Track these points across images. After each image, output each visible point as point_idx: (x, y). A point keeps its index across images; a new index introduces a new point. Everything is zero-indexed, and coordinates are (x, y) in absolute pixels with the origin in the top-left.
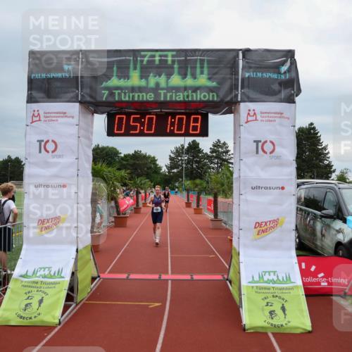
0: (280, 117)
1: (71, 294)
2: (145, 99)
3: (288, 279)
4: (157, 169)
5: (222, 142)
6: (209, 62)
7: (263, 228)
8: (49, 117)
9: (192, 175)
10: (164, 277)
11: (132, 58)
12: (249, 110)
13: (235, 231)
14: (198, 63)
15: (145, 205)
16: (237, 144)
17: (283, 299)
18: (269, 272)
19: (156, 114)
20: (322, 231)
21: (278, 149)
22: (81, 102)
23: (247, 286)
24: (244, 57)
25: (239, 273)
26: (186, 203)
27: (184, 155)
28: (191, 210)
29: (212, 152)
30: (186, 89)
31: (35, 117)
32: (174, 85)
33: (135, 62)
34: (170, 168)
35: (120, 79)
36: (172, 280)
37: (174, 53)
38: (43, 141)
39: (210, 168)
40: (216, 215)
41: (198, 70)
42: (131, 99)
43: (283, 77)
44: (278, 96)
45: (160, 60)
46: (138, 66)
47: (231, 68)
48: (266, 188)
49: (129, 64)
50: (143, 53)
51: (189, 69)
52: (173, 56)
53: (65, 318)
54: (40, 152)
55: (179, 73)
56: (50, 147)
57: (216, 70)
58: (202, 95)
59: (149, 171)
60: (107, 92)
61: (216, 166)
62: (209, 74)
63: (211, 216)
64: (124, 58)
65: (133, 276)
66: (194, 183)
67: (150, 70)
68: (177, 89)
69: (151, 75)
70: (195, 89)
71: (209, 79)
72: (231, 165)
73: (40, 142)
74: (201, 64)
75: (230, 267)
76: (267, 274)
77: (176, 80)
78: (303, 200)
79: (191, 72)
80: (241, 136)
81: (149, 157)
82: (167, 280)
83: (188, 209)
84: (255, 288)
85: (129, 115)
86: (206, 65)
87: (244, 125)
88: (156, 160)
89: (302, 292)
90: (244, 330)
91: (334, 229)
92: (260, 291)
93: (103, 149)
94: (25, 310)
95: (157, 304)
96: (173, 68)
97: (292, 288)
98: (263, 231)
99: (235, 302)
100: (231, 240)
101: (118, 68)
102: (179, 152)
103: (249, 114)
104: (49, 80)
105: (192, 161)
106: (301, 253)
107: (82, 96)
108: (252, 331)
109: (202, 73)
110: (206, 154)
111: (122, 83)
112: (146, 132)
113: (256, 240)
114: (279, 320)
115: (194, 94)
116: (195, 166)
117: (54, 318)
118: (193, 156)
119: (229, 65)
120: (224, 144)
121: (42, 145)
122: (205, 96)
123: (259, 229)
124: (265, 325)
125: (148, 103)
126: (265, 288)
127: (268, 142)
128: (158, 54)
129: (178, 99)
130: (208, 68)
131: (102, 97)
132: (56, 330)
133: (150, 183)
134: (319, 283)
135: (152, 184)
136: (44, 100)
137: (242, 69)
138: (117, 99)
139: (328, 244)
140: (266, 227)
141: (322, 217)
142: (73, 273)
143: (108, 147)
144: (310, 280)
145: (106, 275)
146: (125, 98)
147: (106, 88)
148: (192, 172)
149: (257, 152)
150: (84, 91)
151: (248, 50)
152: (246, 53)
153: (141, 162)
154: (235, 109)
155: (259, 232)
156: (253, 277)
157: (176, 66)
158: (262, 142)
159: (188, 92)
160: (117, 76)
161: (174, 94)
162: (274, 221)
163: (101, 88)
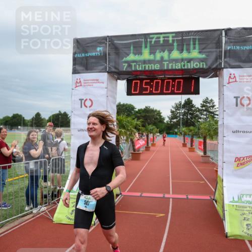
2: (153, 69)
4: (161, 120)
6: (199, 39)
7: (241, 162)
8: (87, 83)
10: (166, 196)
11: (143, 40)
12: (231, 74)
13: (220, 163)
14: (192, 41)
15: (153, 145)
16: (221, 100)
18: (246, 195)
19: (163, 80)
22: (108, 72)
23: (229, 204)
24: (226, 34)
25: (223, 194)
26: (183, 144)
27: (181, 109)
28: (186, 149)
29: (202, 107)
30: (182, 60)
31: (78, 84)
33: (146, 42)
35: (136, 55)
36: (173, 198)
37: (174, 35)
38: (83, 99)
39: (200, 118)
40: (205, 152)
41: (192, 46)
42: (143, 69)
45: (164, 40)
46: (148, 45)
47: (216, 43)
48: (244, 132)
49: (142, 44)
50: (151, 36)
51: (185, 46)
52: (173, 37)
54: (81, 107)
55: (178, 49)
56: (88, 103)
57: (204, 46)
59: (156, 121)
60: (126, 65)
61: (205, 117)
62: (199, 49)
63: (202, 154)
64: (138, 40)
65: (144, 195)
66: (189, 129)
67: (157, 48)
68: (176, 61)
69: (158, 51)
70: (189, 60)
72: (216, 116)
73: (81, 100)
74: (193, 42)
75: (215, 190)
77: (175, 54)
79: (186, 48)
80: (225, 93)
82: (169, 198)
83: (184, 148)
84: (235, 206)
85: (142, 80)
86: (197, 42)
88: (161, 113)
90: (227, 237)
92: (241, 209)
93: (124, 105)
94: (72, 214)
98: (241, 164)
99: (220, 218)
100: (217, 171)
101: (134, 47)
103: (230, 77)
104: (87, 58)
105: (187, 113)
107: (109, 68)
108: (232, 238)
109: (194, 48)
111: (137, 58)
112: (154, 92)
113: (236, 170)
115: (189, 64)
116: (189, 117)
118: (188, 110)
119: (214, 42)
121: (83, 102)
122: (197, 65)
123: (238, 162)
124: (243, 234)
125: (155, 71)
126: (243, 207)
127: (245, 97)
128: (162, 36)
129: (177, 68)
130: (199, 44)
131: (123, 68)
133: (156, 129)
135: (158, 130)
136: (84, 71)
137: (225, 44)
138: (133, 69)
140: (243, 161)
143: (127, 104)
145: (126, 193)
146: (139, 68)
147: (126, 62)
148: (187, 122)
149: (237, 105)
150: (111, 64)
151: (229, 29)
152: (228, 31)
153: (150, 114)
154: (219, 74)
155: (238, 164)
156: (233, 198)
157: (175, 44)
158: (241, 97)
159: (184, 62)
160: (133, 53)
161: (174, 64)
162: (250, 157)
163: (123, 62)
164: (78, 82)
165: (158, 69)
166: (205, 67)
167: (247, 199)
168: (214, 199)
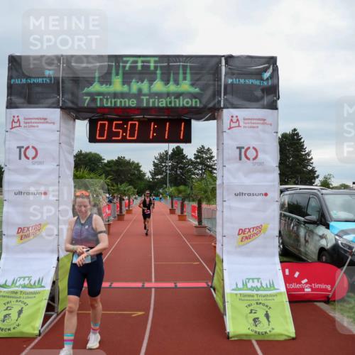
0: (263, 124)
1: (51, 303)
2: (127, 105)
3: (272, 286)
4: (141, 176)
5: (206, 148)
6: (191, 68)
7: (246, 235)
8: (29, 122)
9: (176, 181)
10: (147, 285)
11: (114, 64)
12: (232, 117)
13: (219, 237)
14: (181, 69)
15: (129, 212)
16: (221, 153)
17: (267, 306)
18: (253, 279)
19: (139, 120)
20: (305, 237)
21: (260, 156)
22: (61, 108)
23: (231, 294)
24: (226, 63)
25: (223, 280)
26: (170, 210)
27: (168, 161)
28: (175, 217)
29: (196, 158)
30: (168, 95)
31: (15, 123)
32: (157, 91)
33: (117, 67)
34: (154, 174)
35: (102, 85)
36: (156, 289)
37: (157, 59)
38: (23, 147)
39: (194, 174)
40: (200, 221)
41: (181, 76)
42: (113, 105)
43: (265, 83)
44: (261, 103)
45: (142, 66)
46: (121, 72)
47: (214, 74)
48: (249, 195)
49: (112, 70)
50: (125, 59)
51: (172, 75)
52: (155, 62)
53: (45, 329)
54: (20, 158)
55: (162, 79)
56: (31, 153)
57: (198, 77)
59: (132, 177)
60: (89, 98)
61: (200, 172)
62: (191, 80)
63: (195, 223)
65: (115, 285)
66: (178, 190)
67: (133, 75)
68: (160, 95)
69: (134, 80)
70: (178, 95)
71: (192, 85)
72: (215, 171)
73: (20, 148)
74: (183, 70)
75: (214, 274)
76: (251, 281)
78: (286, 206)
79: (173, 78)
80: (225, 142)
81: (133, 163)
82: (151, 288)
83: (172, 216)
84: (239, 295)
85: (111, 121)
86: (188, 71)
87: (227, 131)
88: (140, 167)
89: (285, 298)
90: (228, 338)
91: (317, 235)
92: (246, 298)
93: (87, 155)
94: (4, 321)
95: (140, 313)
96: (155, 74)
97: (276, 295)
98: (247, 238)
99: (220, 312)
100: (215, 247)
102: (163, 158)
103: (232, 120)
104: (29, 85)
105: (176, 167)
106: (285, 259)
107: (63, 101)
108: (236, 339)
109: (185, 79)
110: (191, 160)
111: (104, 88)
112: (128, 138)
113: (239, 246)
114: (263, 327)
115: (177, 100)
116: (179, 173)
117: (33, 328)
118: (177, 162)
119: (211, 72)
120: (209, 150)
121: (22, 152)
122: (187, 103)
123: (242, 235)
124: (249, 332)
125: (129, 109)
126: (249, 296)
127: (251, 148)
128: (140, 60)
130: (191, 74)
131: (84, 103)
132: (36, 341)
133: (133, 189)
134: (302, 289)
135: (136, 191)
136: (25, 105)
137: (225, 76)
138: (99, 105)
139: (311, 249)
140: (249, 234)
141: (305, 222)
142: (54, 283)
143: (91, 153)
144: (293, 286)
146: (107, 104)
147: (88, 94)
148: (176, 179)
149: (240, 159)
150: (66, 96)
151: (231, 57)
152: (229, 59)
153: (124, 168)
154: (218, 115)
155: (242, 238)
156: (237, 285)
157: (159, 72)
158: (245, 148)
159: (171, 98)
160: (99, 81)
161: (157, 100)
162: (257, 228)
163: (83, 94)
164: (16, 120)
165: (134, 105)
166: (198, 105)
167: (254, 285)
168: (211, 287)
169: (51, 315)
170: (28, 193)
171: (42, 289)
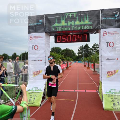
0: (116, 33)
1: (44, 96)
2: (67, 30)
5: (96, 44)
6: (89, 15)
9: (86, 56)
10: (76, 91)
11: (62, 16)
12: (104, 32)
13: (100, 74)
14: (85, 16)
15: (70, 66)
16: (100, 44)
17: (118, 99)
18: (113, 89)
19: (71, 35)
21: (115, 45)
22: (45, 32)
23: (105, 94)
24: (101, 12)
25: (102, 89)
27: (83, 49)
28: (86, 68)
29: (93, 48)
30: (81, 25)
31: (31, 38)
34: (79, 54)
35: (58, 23)
36: (79, 92)
37: (76, 13)
38: (34, 46)
40: (94, 69)
41: (85, 19)
42: (62, 30)
43: (116, 18)
45: (72, 16)
46: (64, 19)
47: (97, 17)
48: (111, 59)
49: (61, 18)
50: (65, 14)
51: (82, 18)
52: (76, 14)
53: (42, 105)
54: (33, 49)
55: (79, 20)
56: (36, 48)
57: (91, 18)
58: (87, 27)
60: (54, 28)
62: (89, 20)
63: (93, 70)
64: (59, 16)
65: (65, 91)
68: (78, 26)
69: (69, 21)
70: (84, 25)
71: (89, 21)
73: (33, 46)
75: (99, 87)
76: (112, 90)
81: (71, 50)
82: (77, 92)
84: (108, 95)
85: (62, 36)
86: (88, 17)
87: (102, 37)
88: (74, 51)
90: (104, 110)
92: (110, 96)
93: (56, 48)
94: (29, 101)
95: (73, 100)
96: (76, 18)
98: (110, 75)
99: (101, 101)
100: (99, 78)
101: (57, 20)
102: (81, 48)
103: (104, 33)
105: (86, 51)
107: (46, 30)
108: (107, 110)
109: (86, 19)
110: (91, 48)
111: (59, 25)
112: (68, 41)
113: (108, 78)
114: (117, 107)
115: (84, 27)
116: (87, 53)
117: (39, 104)
119: (96, 16)
121: (33, 47)
122: (88, 27)
123: (109, 74)
124: (112, 108)
125: (68, 31)
126: (111, 95)
127: (111, 42)
128: (70, 14)
129: (78, 29)
130: (89, 17)
131: (53, 30)
136: (34, 32)
137: (101, 17)
138: (57, 30)
146: (60, 30)
149: (107, 47)
150: (47, 28)
151: (103, 10)
152: (102, 11)
154: (99, 31)
155: (109, 75)
156: (107, 91)
157: (77, 18)
158: (109, 43)
159: (82, 26)
160: (57, 22)
162: (114, 71)
163: (52, 27)
164: (31, 37)
165: (69, 30)
166: (92, 28)
167: (113, 92)
169: (44, 100)
170: (36, 61)
171: (41, 91)
